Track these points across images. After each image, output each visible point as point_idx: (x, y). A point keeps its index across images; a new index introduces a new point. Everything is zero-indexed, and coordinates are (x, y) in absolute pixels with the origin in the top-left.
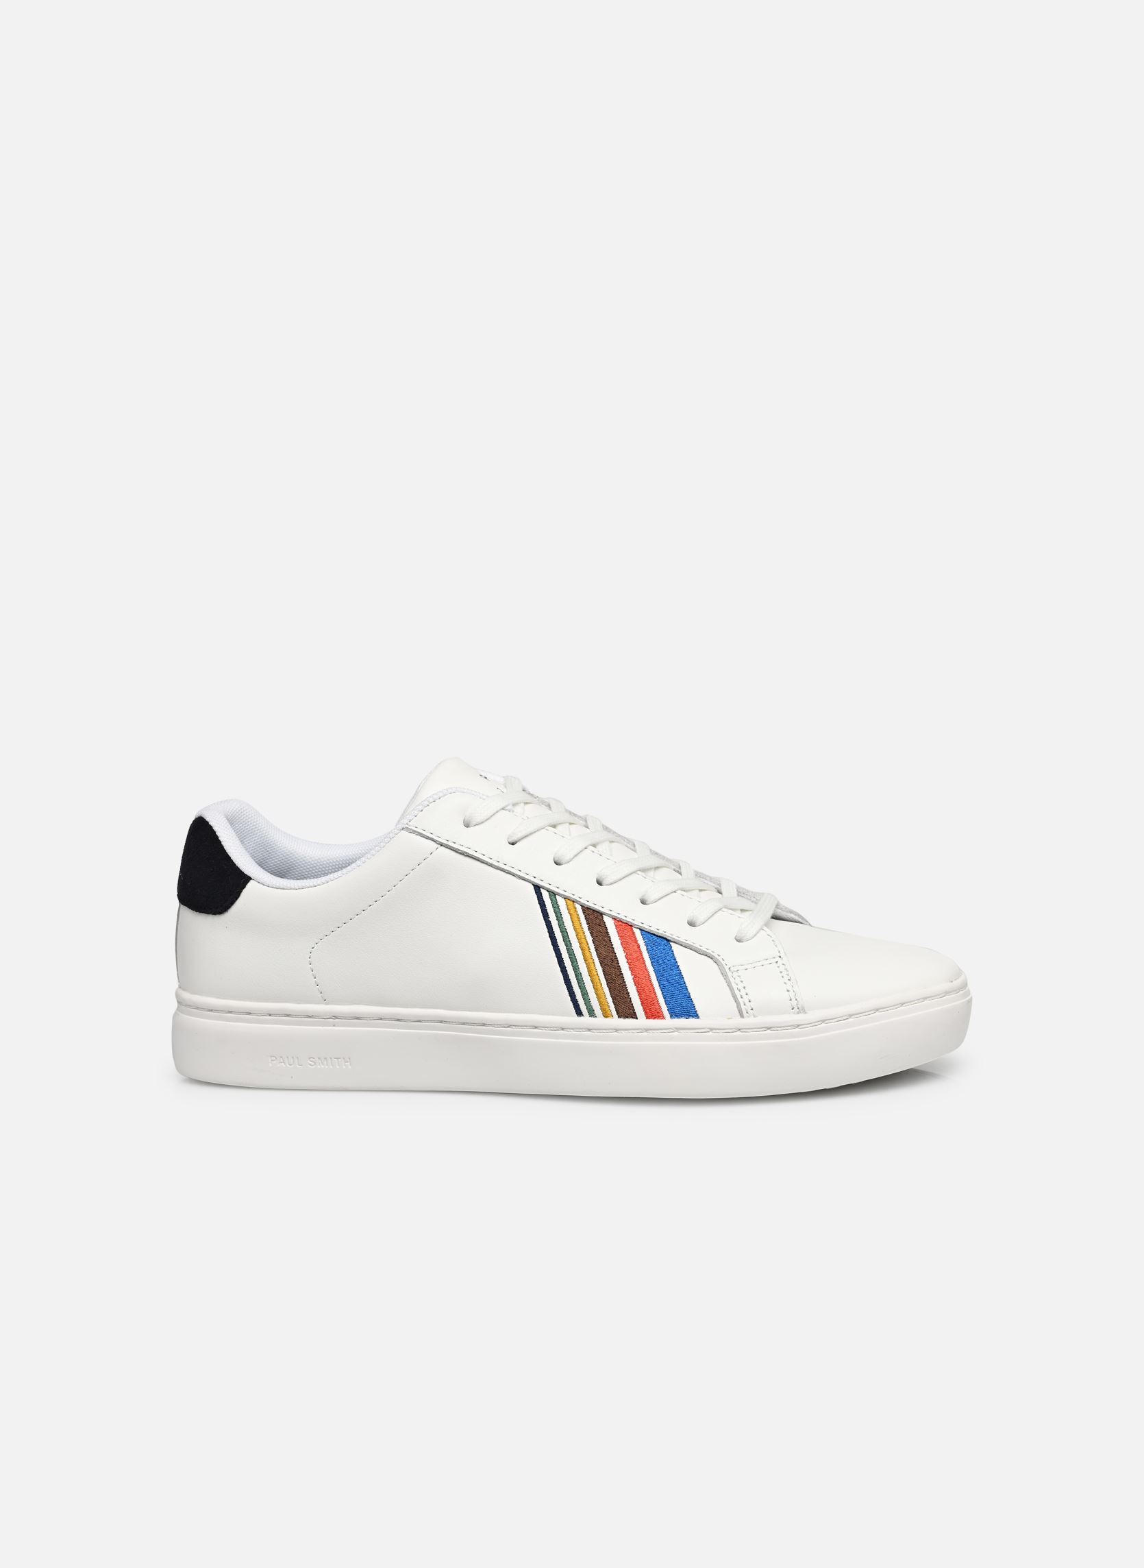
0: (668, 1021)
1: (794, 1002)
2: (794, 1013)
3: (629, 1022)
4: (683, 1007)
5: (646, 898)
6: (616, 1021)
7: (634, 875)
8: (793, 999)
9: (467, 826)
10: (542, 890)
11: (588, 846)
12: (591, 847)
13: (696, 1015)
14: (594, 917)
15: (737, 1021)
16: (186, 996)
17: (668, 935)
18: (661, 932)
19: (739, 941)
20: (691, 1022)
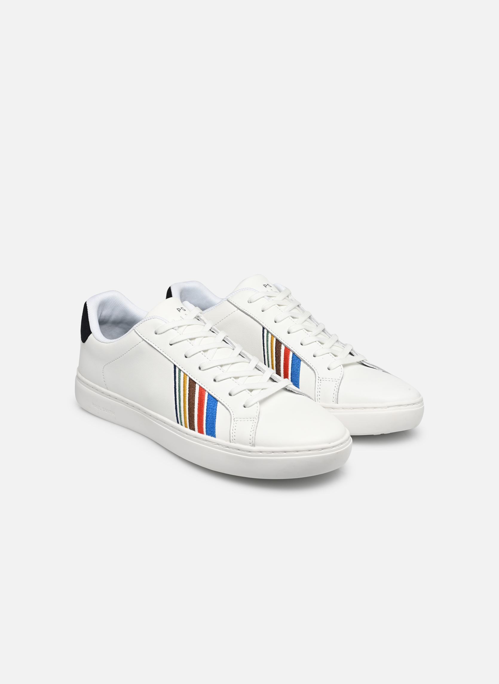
0: (205, 436)
1: (251, 441)
2: (250, 446)
3: (192, 431)
4: (211, 432)
5: (216, 379)
6: (188, 430)
7: (216, 368)
8: (251, 440)
9: (156, 334)
10: (177, 368)
11: (201, 351)
12: (202, 352)
13: (215, 436)
14: (192, 383)
15: (228, 443)
16: (80, 375)
17: (217, 398)
18: (215, 396)
19: (244, 407)
20: (212, 438)
